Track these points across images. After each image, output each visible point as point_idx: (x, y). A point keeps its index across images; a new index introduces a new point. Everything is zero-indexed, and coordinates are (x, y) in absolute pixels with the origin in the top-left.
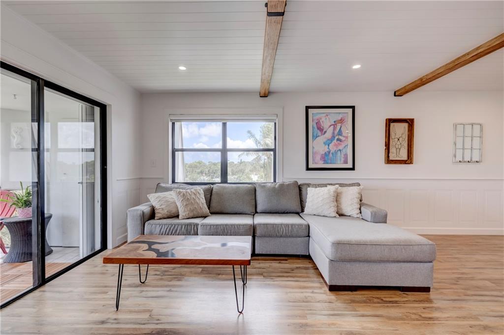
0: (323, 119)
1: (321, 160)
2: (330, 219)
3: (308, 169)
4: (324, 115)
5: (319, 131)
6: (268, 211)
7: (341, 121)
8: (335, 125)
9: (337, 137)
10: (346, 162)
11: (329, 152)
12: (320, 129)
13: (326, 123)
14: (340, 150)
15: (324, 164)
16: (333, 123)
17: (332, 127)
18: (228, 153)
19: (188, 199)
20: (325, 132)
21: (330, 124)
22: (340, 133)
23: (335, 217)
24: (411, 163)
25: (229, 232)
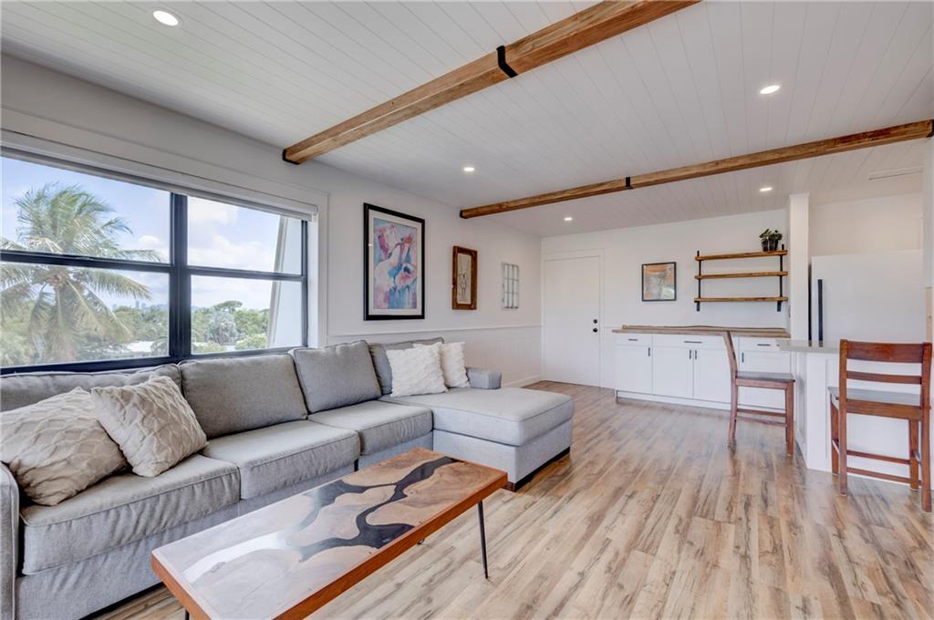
0: (388, 232)
1: (385, 301)
2: (439, 396)
3: (368, 317)
4: (389, 225)
5: (382, 251)
6: (332, 404)
7: (409, 240)
8: (401, 245)
9: (404, 266)
10: (414, 306)
11: (395, 289)
12: (384, 247)
13: (392, 240)
14: (408, 287)
15: (389, 308)
16: (400, 241)
17: (399, 246)
18: (193, 276)
19: (160, 409)
20: (391, 254)
21: (396, 242)
22: (408, 260)
23: (444, 392)
24: (475, 308)
25: (322, 461)
